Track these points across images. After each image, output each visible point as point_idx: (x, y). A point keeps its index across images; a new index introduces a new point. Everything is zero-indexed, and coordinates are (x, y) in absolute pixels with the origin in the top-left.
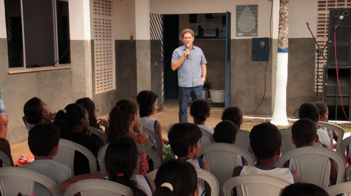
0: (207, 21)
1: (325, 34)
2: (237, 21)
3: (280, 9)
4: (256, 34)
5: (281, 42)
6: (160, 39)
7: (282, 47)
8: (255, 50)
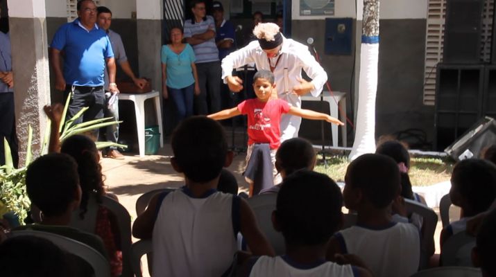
1: (442, 14)
4: (331, 12)
5: (367, 25)
6: (180, 18)
7: (369, 33)
8: (330, 37)
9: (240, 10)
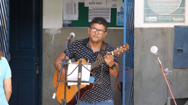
8: (181, 48)
9: (75, 17)
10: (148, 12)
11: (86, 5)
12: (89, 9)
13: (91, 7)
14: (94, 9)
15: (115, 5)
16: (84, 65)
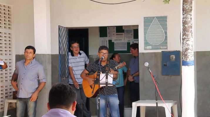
0: (117, 35)
2: (145, 33)
3: (183, 18)
4: (166, 47)
7: (187, 59)
8: (165, 64)
10: (146, 44)
11: (113, 41)
12: (115, 43)
13: (115, 42)
14: (117, 43)
15: (129, 41)
16: (109, 75)
